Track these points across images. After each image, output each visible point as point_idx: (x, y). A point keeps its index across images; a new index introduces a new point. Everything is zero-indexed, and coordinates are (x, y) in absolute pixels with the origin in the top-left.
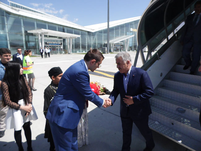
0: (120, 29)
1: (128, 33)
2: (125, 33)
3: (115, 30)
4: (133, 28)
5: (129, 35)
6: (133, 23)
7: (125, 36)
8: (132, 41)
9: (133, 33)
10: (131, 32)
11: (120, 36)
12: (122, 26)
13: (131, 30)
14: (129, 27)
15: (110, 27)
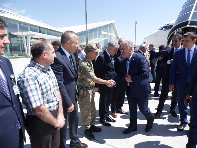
0: (93, 32)
1: (100, 35)
2: (98, 36)
3: (90, 33)
4: (104, 31)
5: (101, 37)
6: (104, 27)
7: (98, 39)
8: (104, 43)
9: (104, 36)
10: (103, 35)
11: (93, 38)
12: (95, 30)
13: (103, 33)
14: (101, 30)
15: (88, 29)
